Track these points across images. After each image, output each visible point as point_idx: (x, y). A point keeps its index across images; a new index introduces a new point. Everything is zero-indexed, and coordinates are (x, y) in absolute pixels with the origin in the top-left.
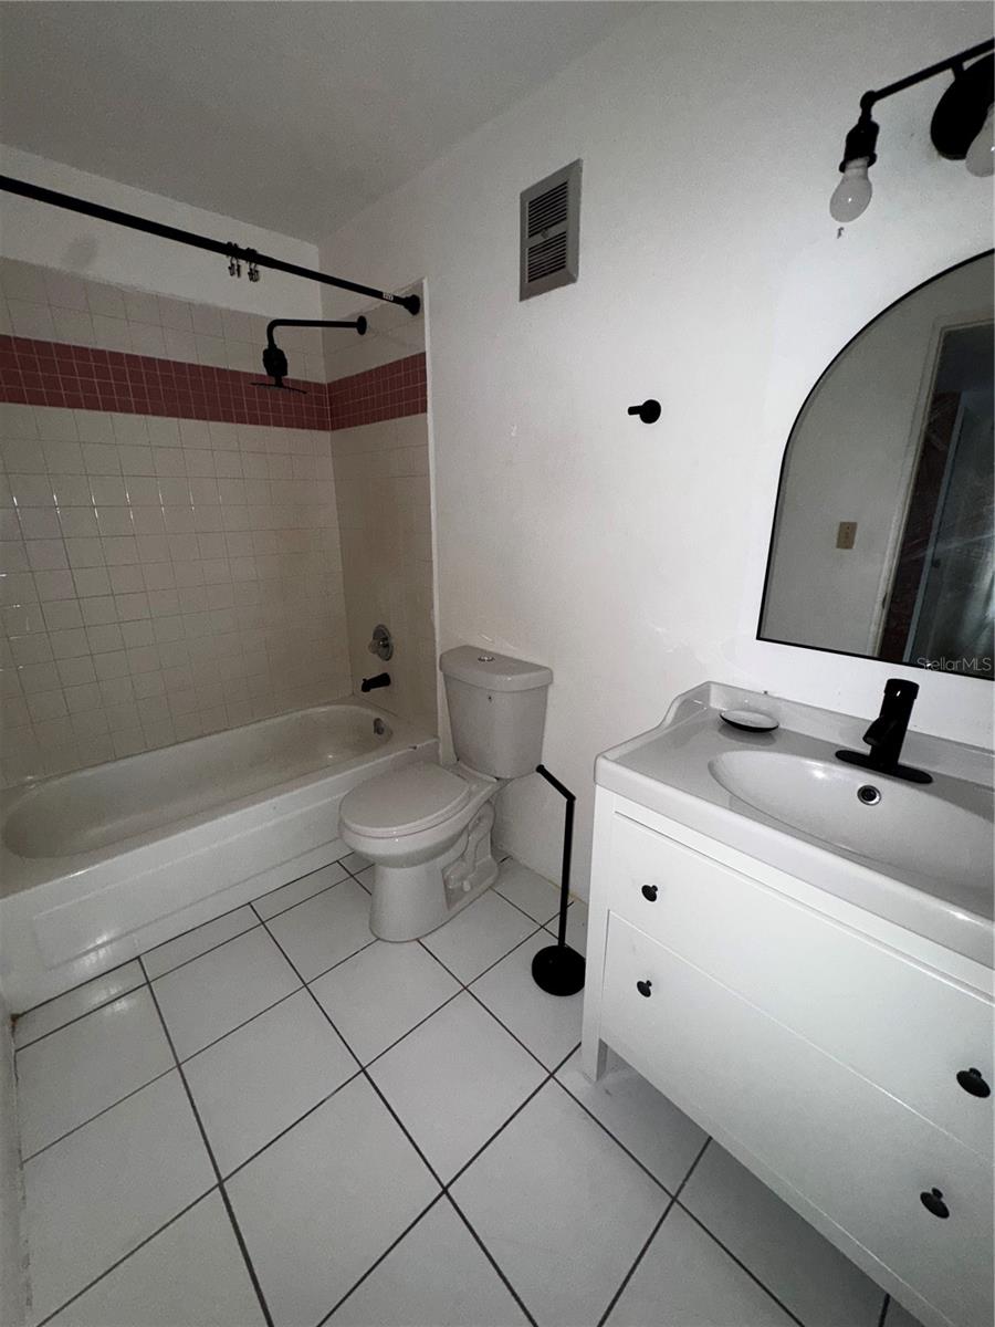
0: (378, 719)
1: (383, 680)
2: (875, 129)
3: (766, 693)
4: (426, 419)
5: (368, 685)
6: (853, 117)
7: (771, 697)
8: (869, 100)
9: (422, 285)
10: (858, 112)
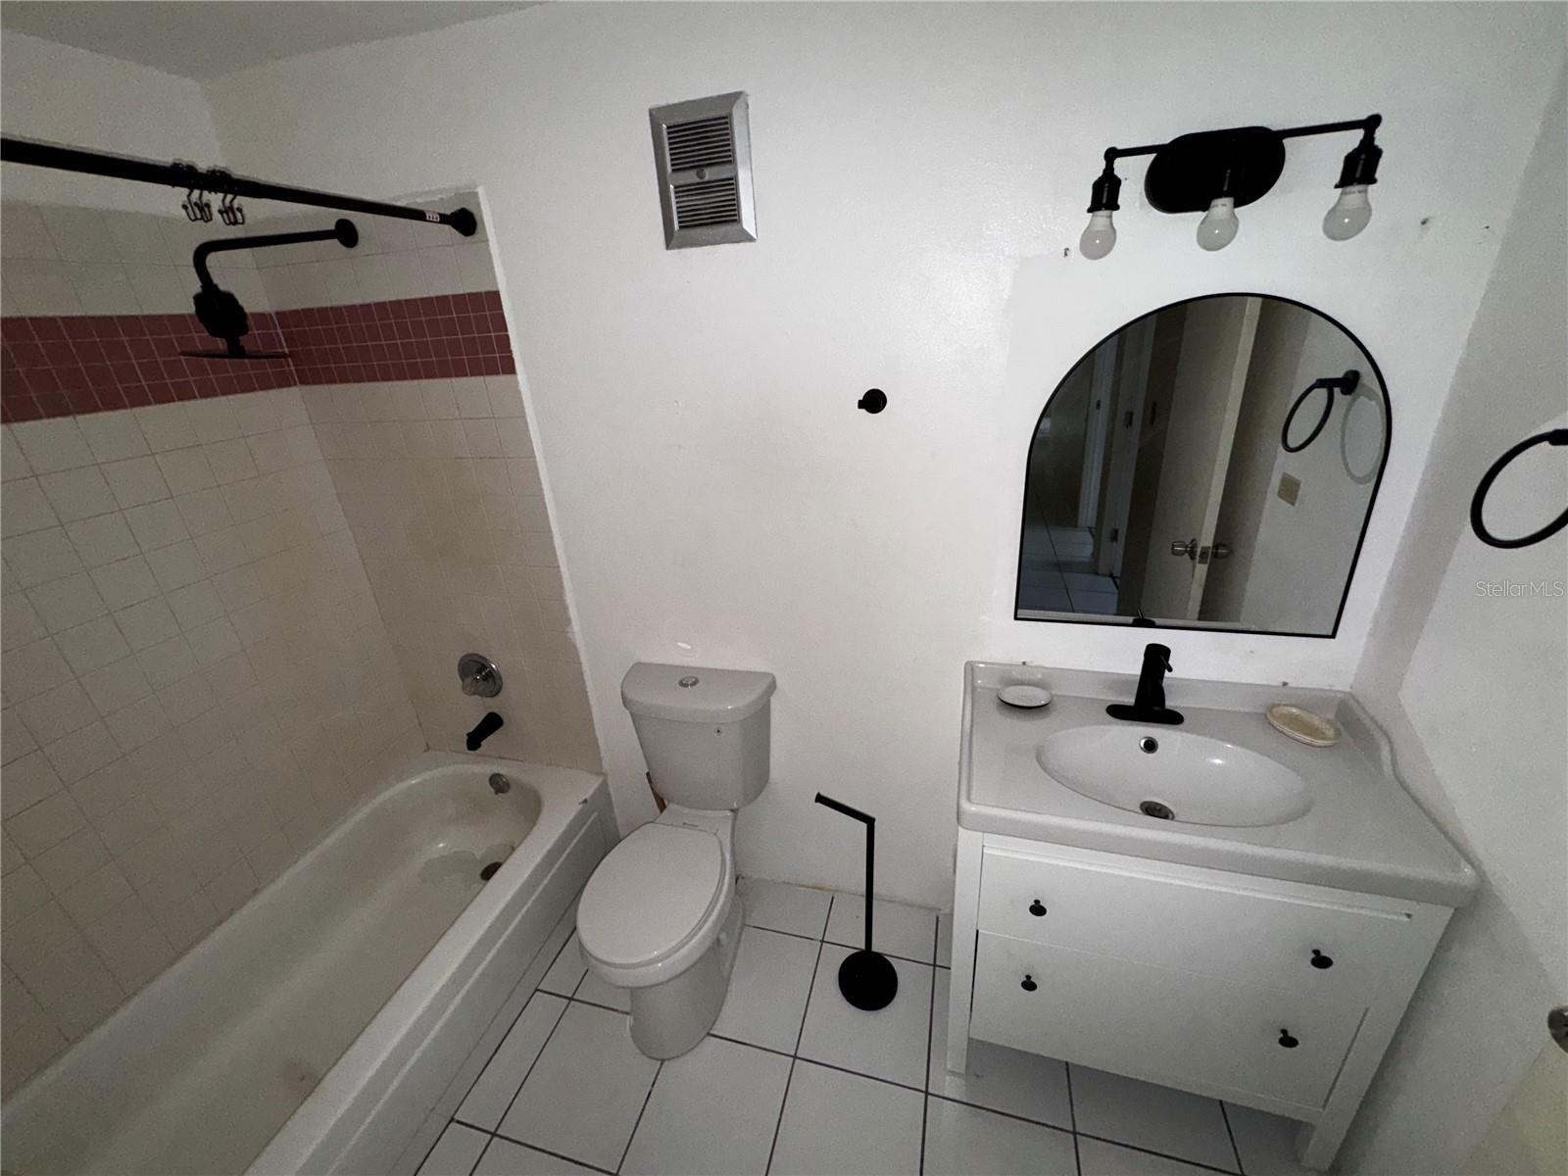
0: (499, 775)
1: (492, 723)
2: (1117, 183)
3: (1024, 663)
4: (517, 383)
5: (474, 741)
6: (1098, 169)
7: (1031, 667)
8: (1112, 154)
9: (476, 195)
10: (1103, 164)
